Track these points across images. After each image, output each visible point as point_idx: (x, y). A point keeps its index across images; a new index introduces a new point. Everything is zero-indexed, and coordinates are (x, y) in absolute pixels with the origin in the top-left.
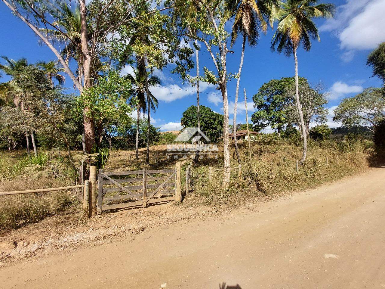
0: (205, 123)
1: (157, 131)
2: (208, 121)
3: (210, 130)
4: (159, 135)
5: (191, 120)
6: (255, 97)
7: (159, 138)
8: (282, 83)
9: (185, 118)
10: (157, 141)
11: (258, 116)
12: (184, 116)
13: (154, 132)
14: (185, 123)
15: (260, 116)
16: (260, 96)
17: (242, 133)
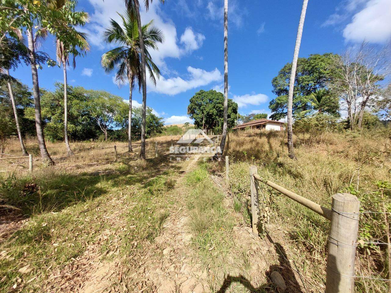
0: (217, 110)
1: (160, 122)
2: (220, 108)
4: (163, 125)
5: (200, 106)
6: (275, 80)
7: (162, 129)
8: (312, 61)
9: (193, 104)
10: (161, 132)
11: (279, 102)
12: (192, 103)
13: (157, 123)
14: (192, 111)
15: (282, 101)
16: (281, 78)
17: (262, 122)
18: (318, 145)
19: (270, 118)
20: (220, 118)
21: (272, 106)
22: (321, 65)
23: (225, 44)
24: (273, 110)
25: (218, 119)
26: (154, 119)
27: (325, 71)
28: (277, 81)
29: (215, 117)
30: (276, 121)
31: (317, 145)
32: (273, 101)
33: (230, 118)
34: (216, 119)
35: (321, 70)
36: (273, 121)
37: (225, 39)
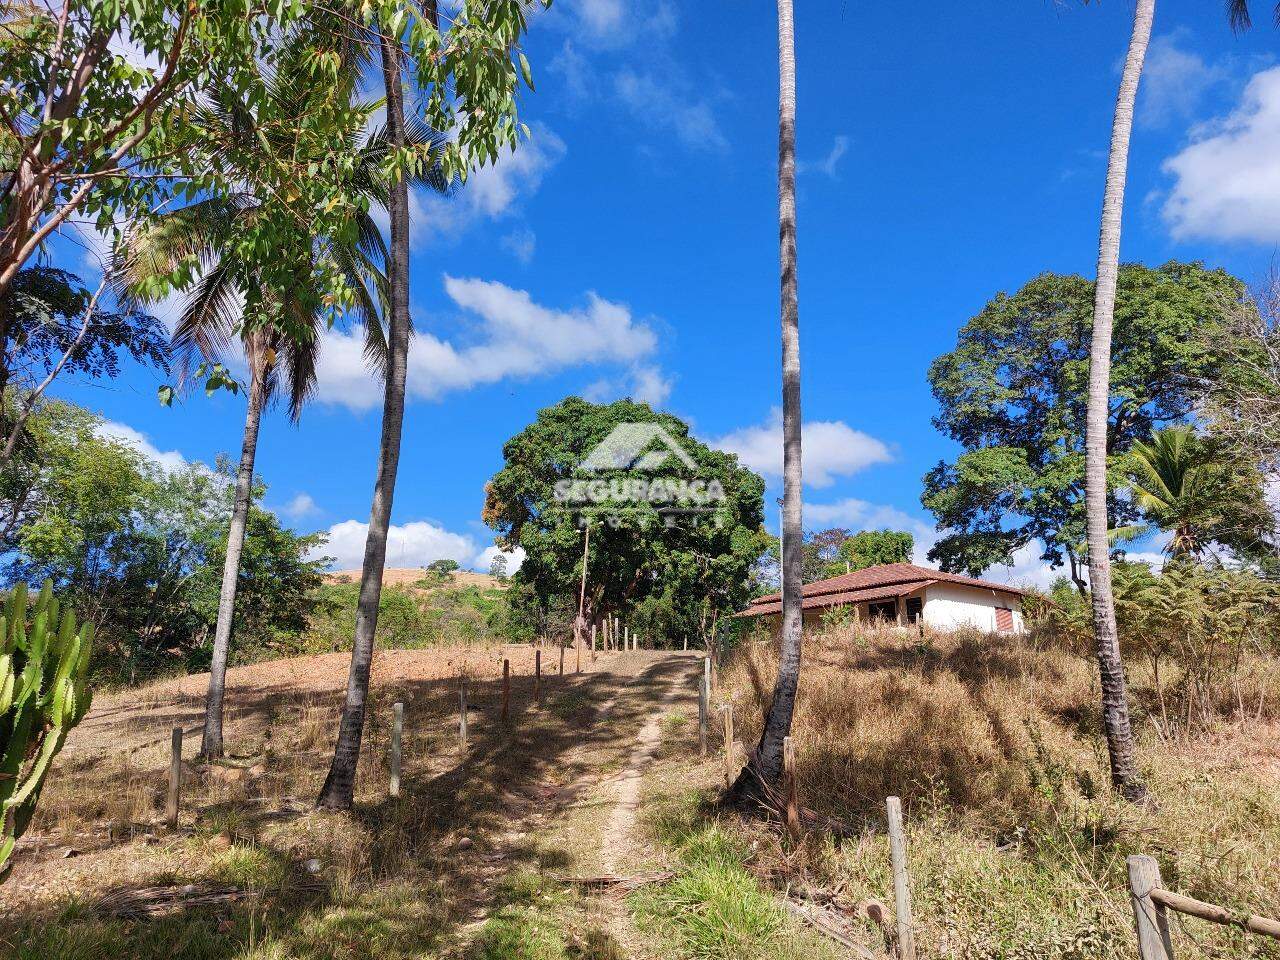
3: (686, 557)
4: (317, 583)
6: (944, 369)
7: (310, 605)
9: (520, 470)
10: (299, 625)
11: (979, 481)
12: (515, 462)
13: (283, 567)
14: (513, 506)
15: (991, 478)
16: (976, 361)
17: (901, 582)
18: (1228, 728)
19: (932, 556)
20: (675, 553)
21: (940, 497)
22: (1159, 316)
23: (785, 248)
24: (949, 518)
25: (665, 559)
26: (272, 545)
27: (1180, 345)
28: (954, 375)
29: (648, 544)
30: (963, 576)
31: (1221, 727)
32: (940, 470)
33: (730, 552)
34: (653, 556)
35: (1164, 340)
36: (949, 576)
37: (785, 229)
